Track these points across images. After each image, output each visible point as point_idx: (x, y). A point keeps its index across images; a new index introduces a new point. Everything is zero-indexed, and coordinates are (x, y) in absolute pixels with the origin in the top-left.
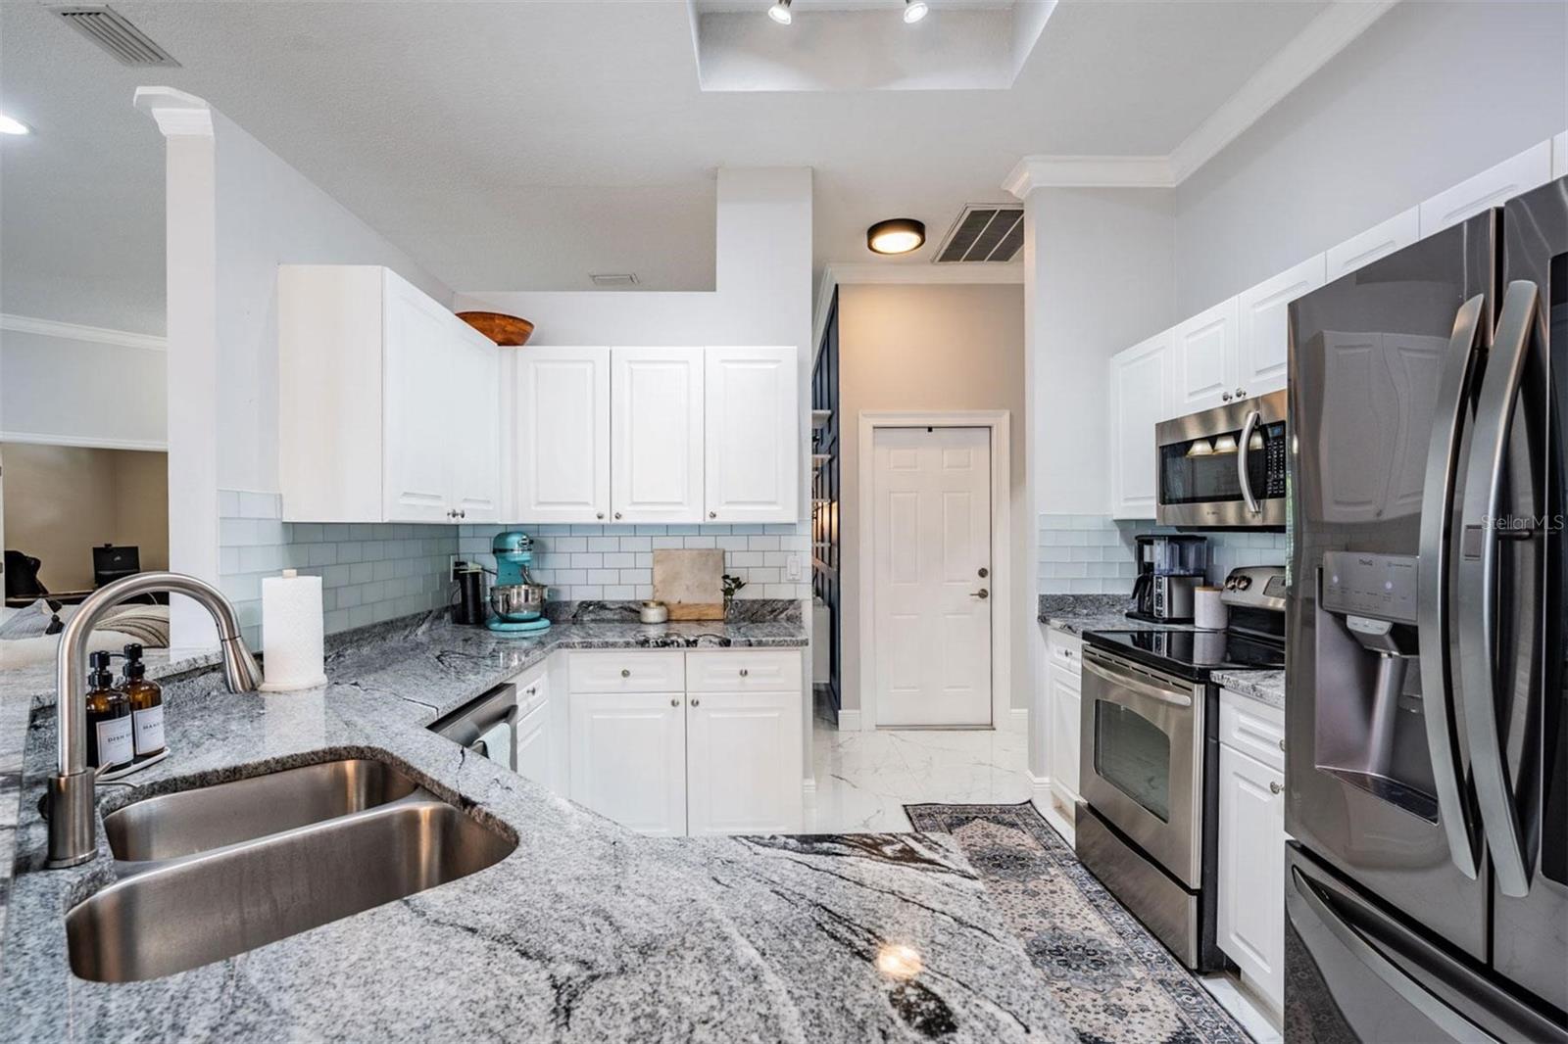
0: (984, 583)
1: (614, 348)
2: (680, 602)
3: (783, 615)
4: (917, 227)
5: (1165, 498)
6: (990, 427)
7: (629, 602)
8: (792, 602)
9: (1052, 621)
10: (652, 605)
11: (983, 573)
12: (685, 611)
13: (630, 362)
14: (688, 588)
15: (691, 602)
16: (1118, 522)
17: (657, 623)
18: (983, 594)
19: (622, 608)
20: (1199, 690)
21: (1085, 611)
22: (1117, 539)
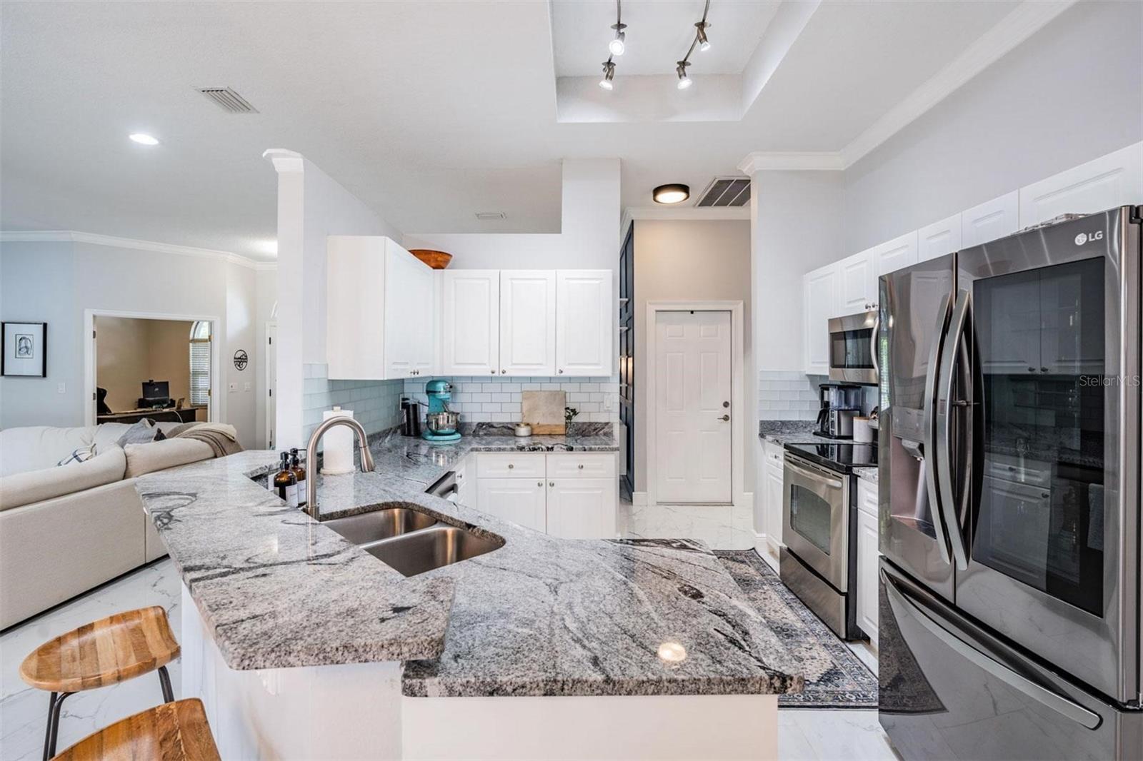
0: (727, 411)
1: (502, 271)
2: (538, 424)
3: (601, 432)
4: (684, 188)
5: (834, 365)
6: (731, 311)
7: (507, 423)
8: (607, 424)
9: (767, 437)
10: (522, 425)
11: (726, 405)
12: (542, 429)
13: (512, 279)
14: (543, 415)
15: (545, 423)
16: (809, 376)
17: (525, 437)
18: (726, 418)
19: (503, 427)
20: (846, 478)
21: (788, 431)
22: (808, 386)
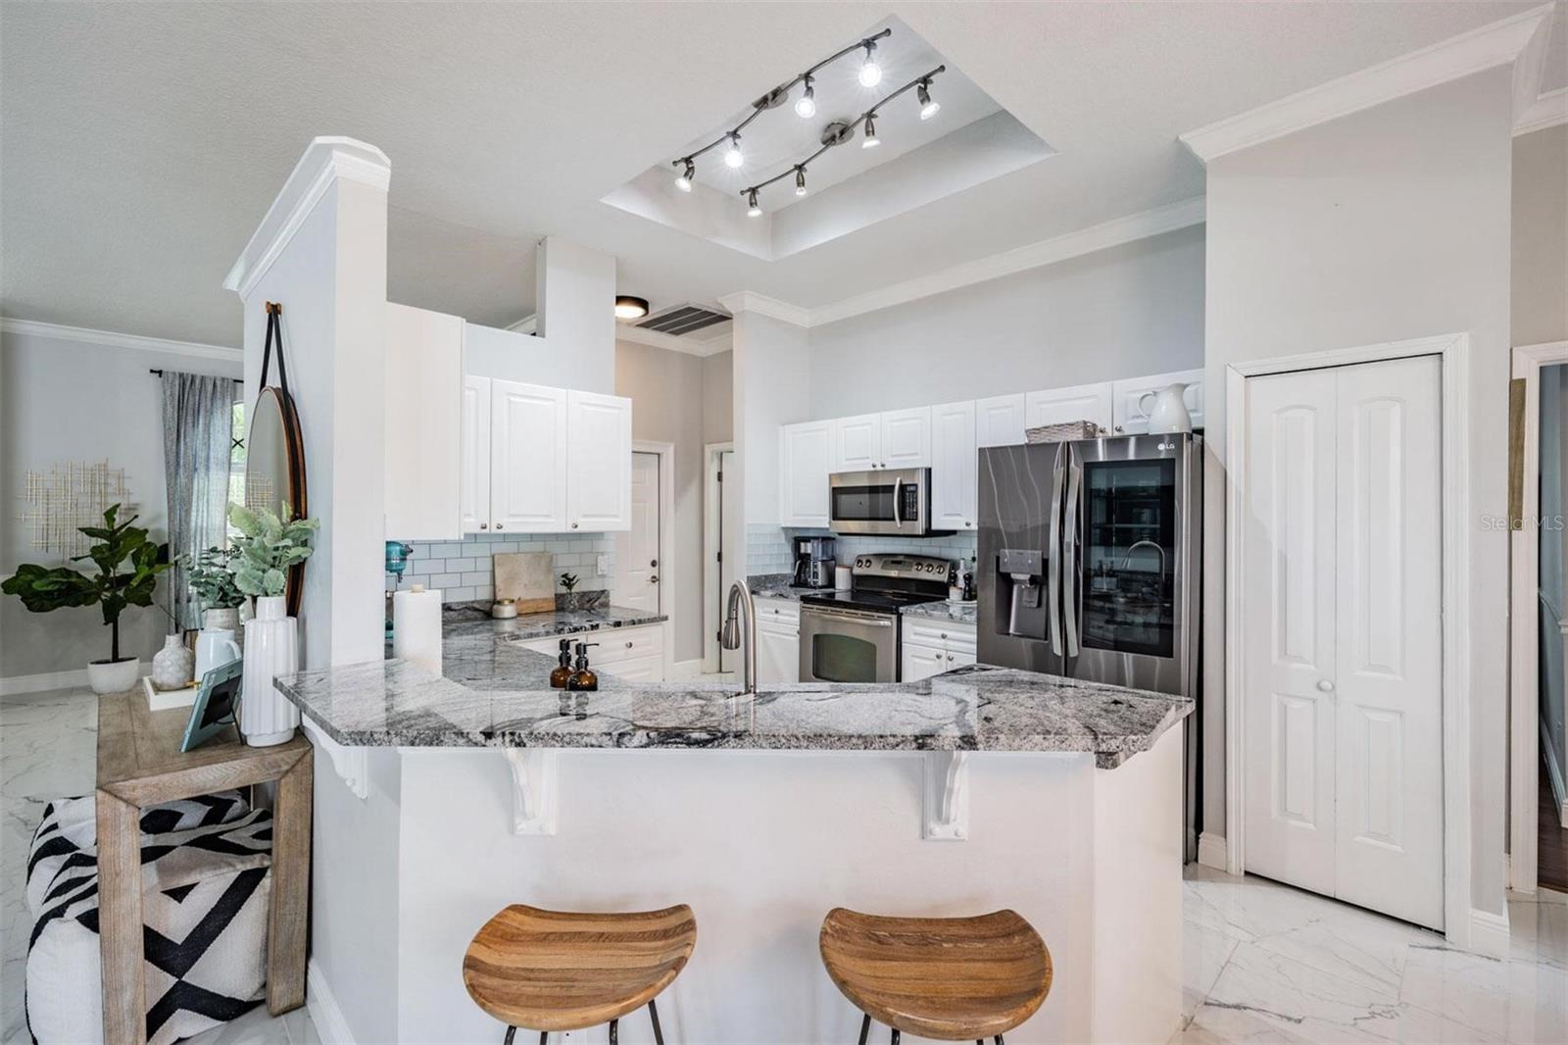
0: (654, 571)
1: (494, 380)
2: (519, 599)
3: (597, 603)
4: (642, 303)
5: (836, 516)
6: (659, 455)
7: (473, 602)
8: (603, 592)
9: (762, 592)
10: (506, 602)
11: (654, 564)
12: (524, 606)
13: (509, 394)
14: (526, 585)
15: (529, 598)
16: (784, 528)
17: (512, 618)
18: (654, 579)
19: (466, 608)
20: (894, 617)
21: (770, 585)
22: (783, 539)
